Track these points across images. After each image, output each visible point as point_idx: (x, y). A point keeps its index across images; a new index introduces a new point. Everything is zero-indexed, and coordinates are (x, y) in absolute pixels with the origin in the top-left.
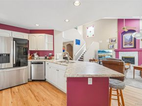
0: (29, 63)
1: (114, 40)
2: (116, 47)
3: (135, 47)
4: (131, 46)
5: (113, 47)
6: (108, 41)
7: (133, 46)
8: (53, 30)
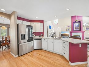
0: (33, 39)
1: (69, 26)
2: (70, 30)
3: (80, 30)
4: (78, 30)
5: (69, 30)
6: (66, 27)
7: (79, 30)
8: (43, 21)
